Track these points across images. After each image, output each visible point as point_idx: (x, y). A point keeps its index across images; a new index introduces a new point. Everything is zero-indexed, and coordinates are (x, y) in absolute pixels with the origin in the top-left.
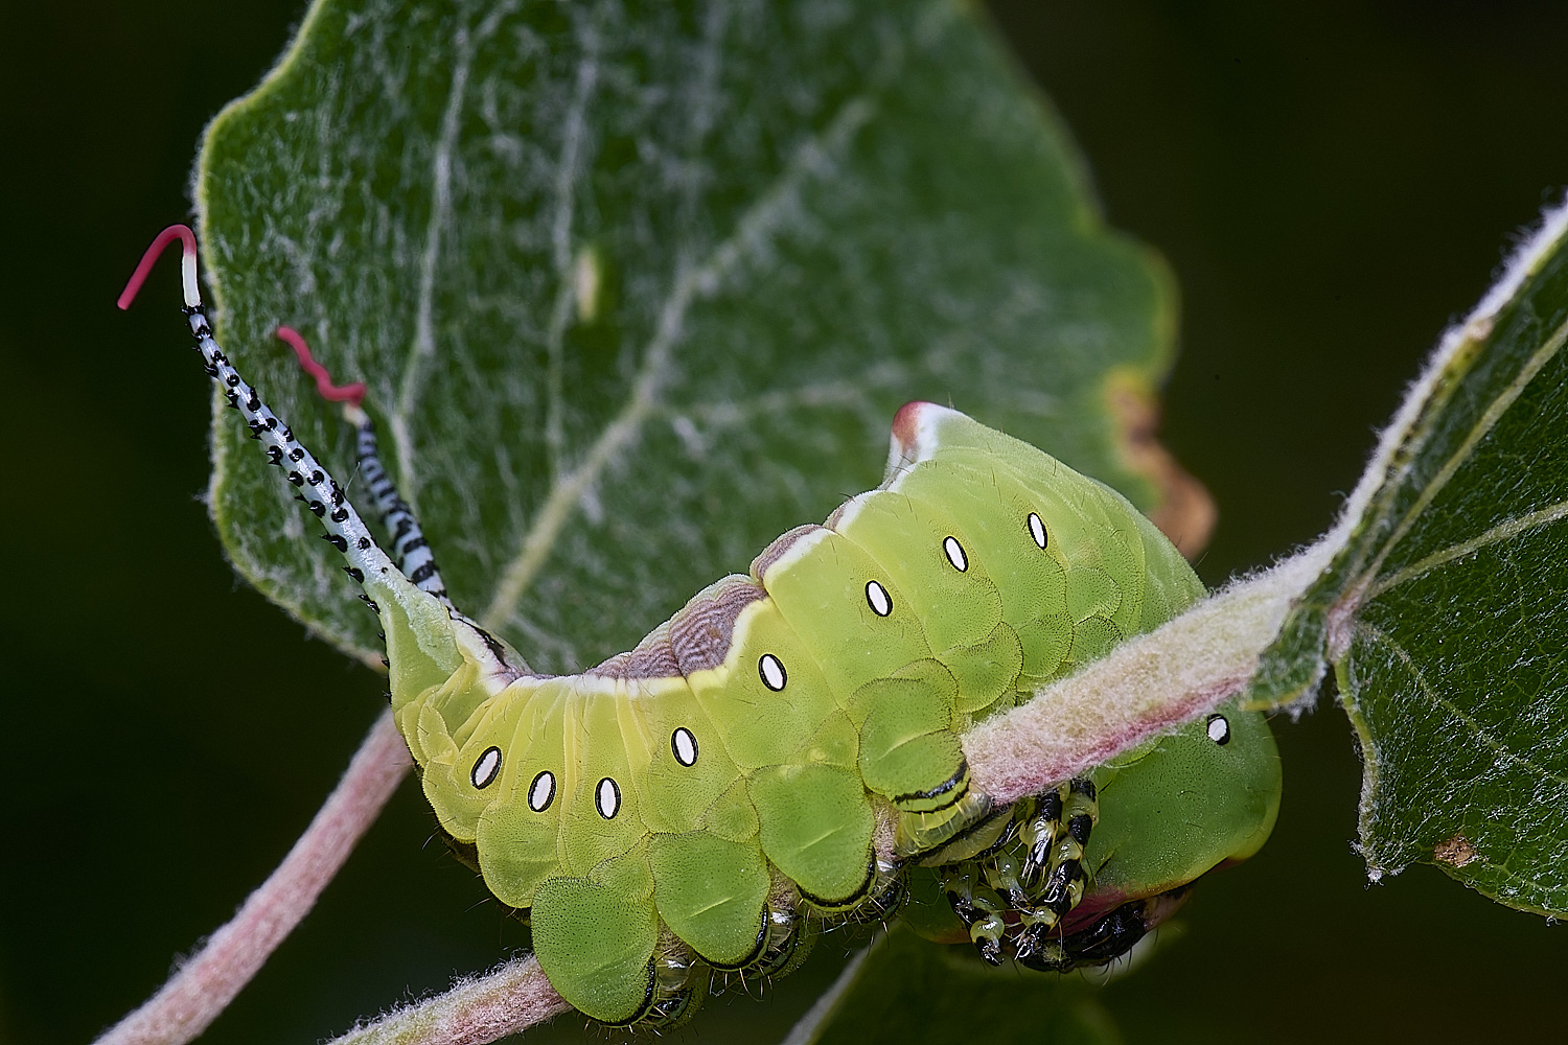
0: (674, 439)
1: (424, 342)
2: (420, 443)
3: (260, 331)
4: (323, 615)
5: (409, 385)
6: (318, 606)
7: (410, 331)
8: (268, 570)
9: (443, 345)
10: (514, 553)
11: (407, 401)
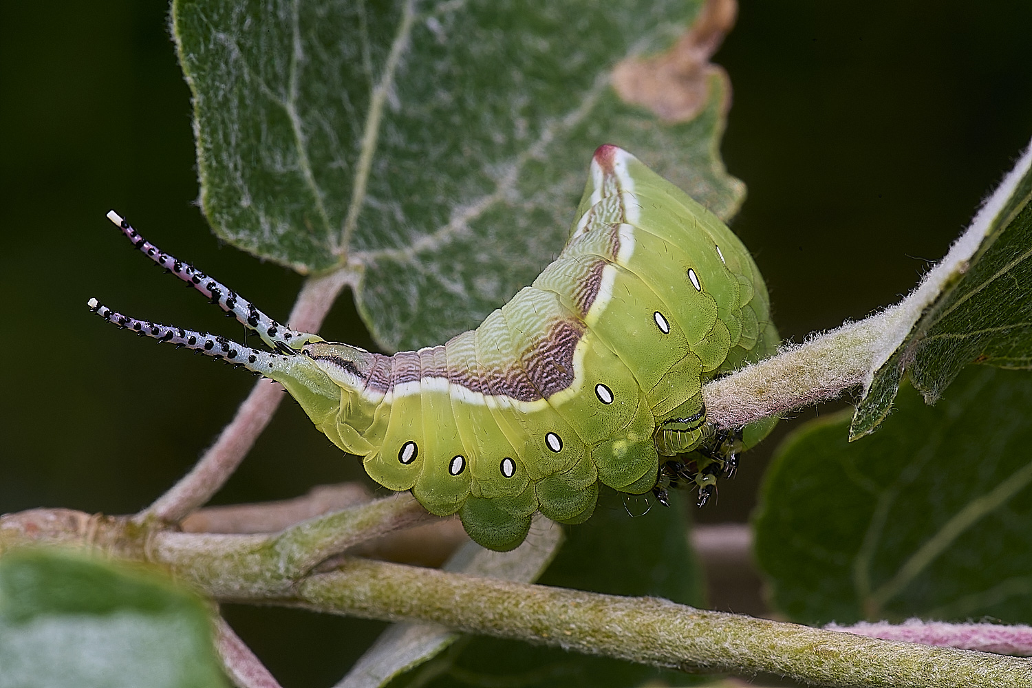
0: (430, 34)
1: (298, 53)
2: (303, 113)
3: (216, 96)
4: (269, 248)
5: (294, 82)
6: (266, 245)
7: (289, 50)
8: (237, 233)
9: (308, 49)
10: (357, 153)
11: (294, 92)
